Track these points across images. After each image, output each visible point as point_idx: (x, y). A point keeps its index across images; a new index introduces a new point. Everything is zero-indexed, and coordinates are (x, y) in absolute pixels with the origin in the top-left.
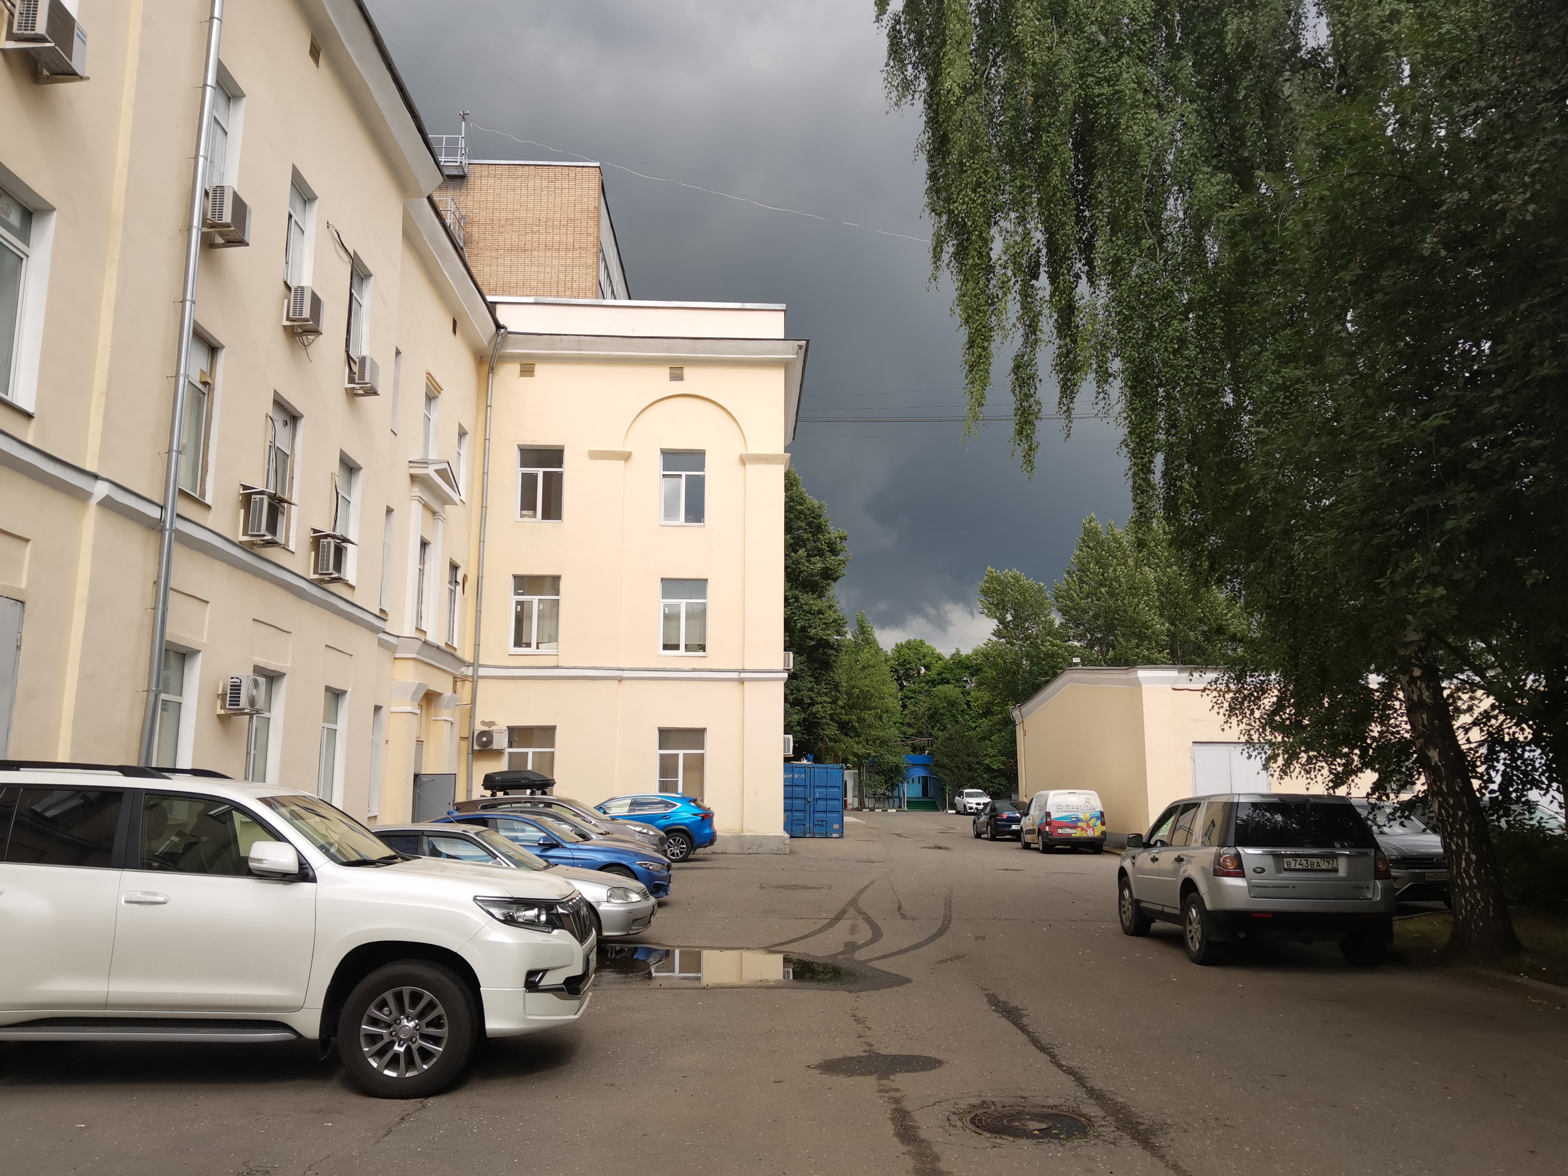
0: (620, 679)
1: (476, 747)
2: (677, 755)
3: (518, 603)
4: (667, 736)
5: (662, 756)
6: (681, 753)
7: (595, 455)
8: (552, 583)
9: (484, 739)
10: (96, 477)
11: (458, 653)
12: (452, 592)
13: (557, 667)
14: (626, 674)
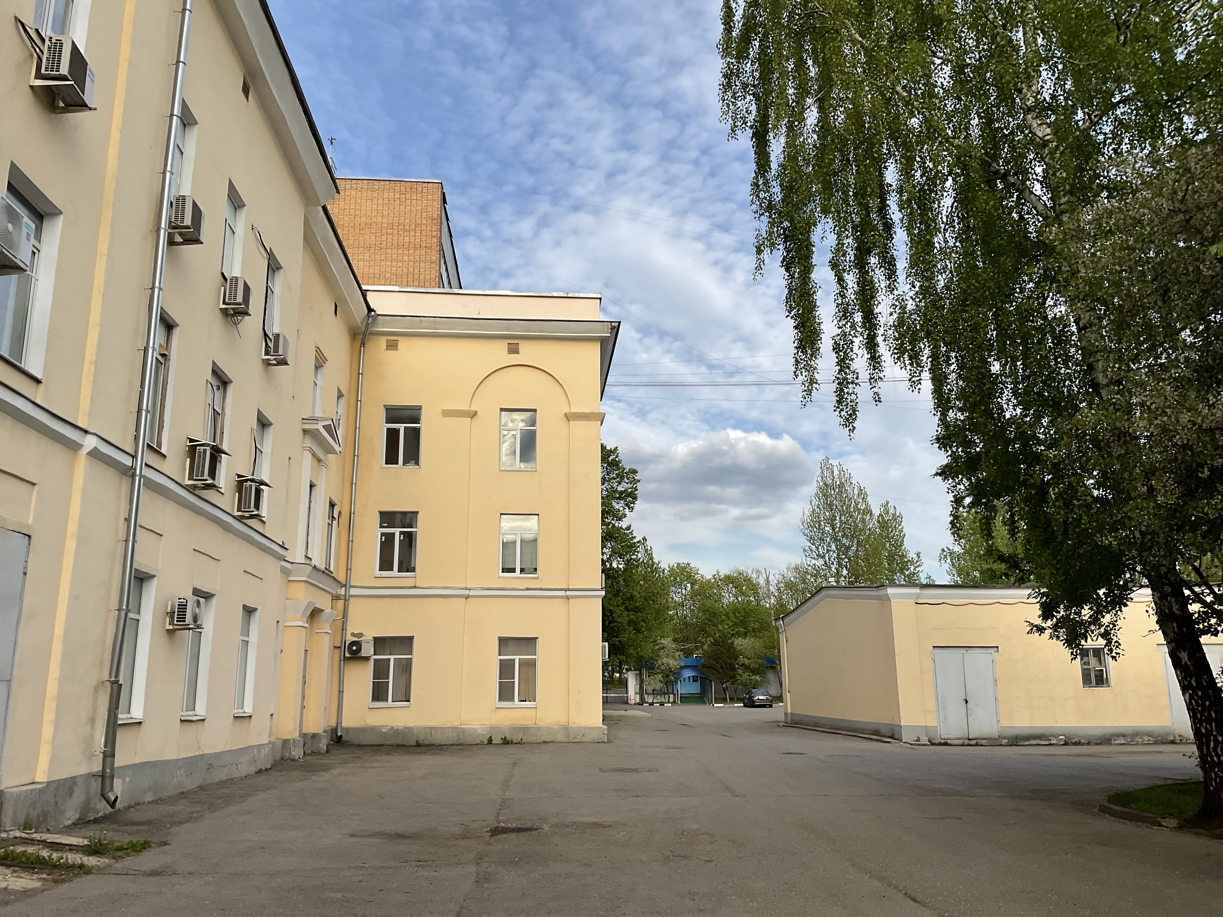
0: (467, 597)
1: (347, 655)
2: (514, 660)
3: (382, 534)
4: (506, 644)
5: (500, 660)
6: (517, 658)
7: (448, 413)
8: (410, 518)
9: (354, 648)
10: (86, 432)
11: (334, 575)
12: (330, 525)
13: (415, 587)
14: (472, 593)
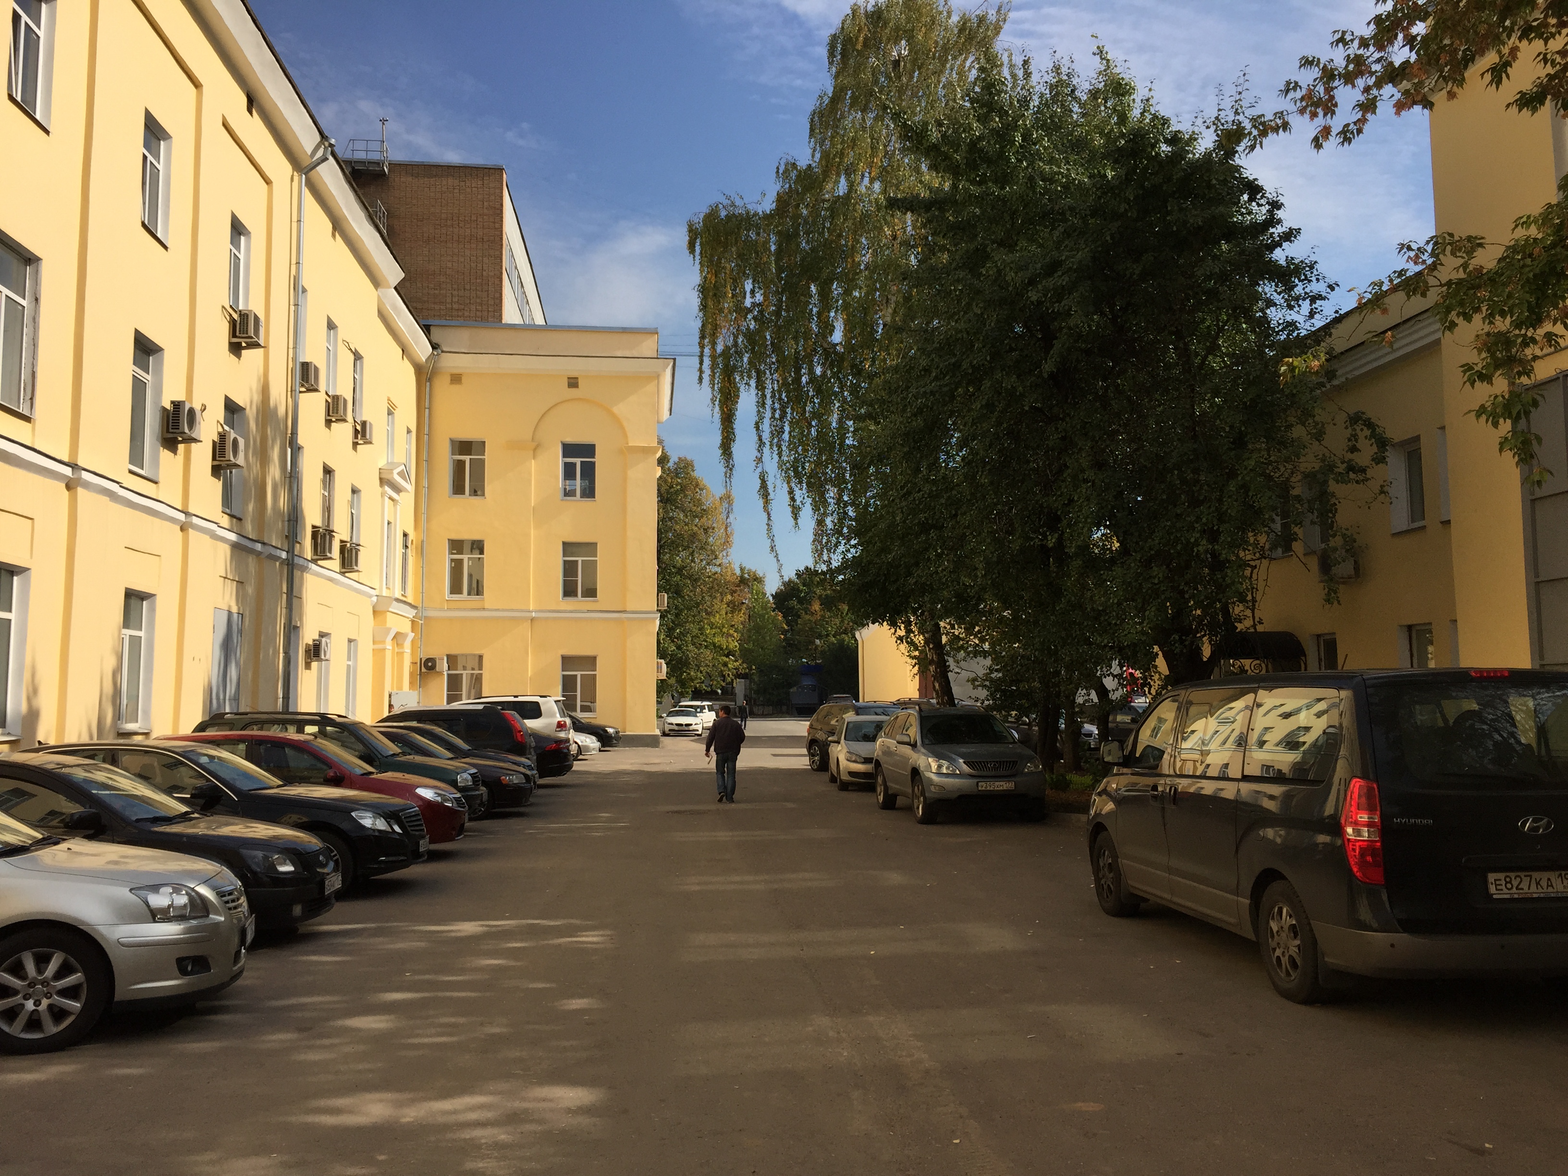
0: (532, 619)
1: (424, 670)
2: (576, 676)
3: (452, 560)
4: (567, 661)
5: (564, 676)
6: (579, 674)
7: (510, 446)
8: (478, 546)
9: (430, 664)
10: (264, 544)
11: (410, 600)
12: (405, 556)
13: (483, 609)
14: (536, 615)
